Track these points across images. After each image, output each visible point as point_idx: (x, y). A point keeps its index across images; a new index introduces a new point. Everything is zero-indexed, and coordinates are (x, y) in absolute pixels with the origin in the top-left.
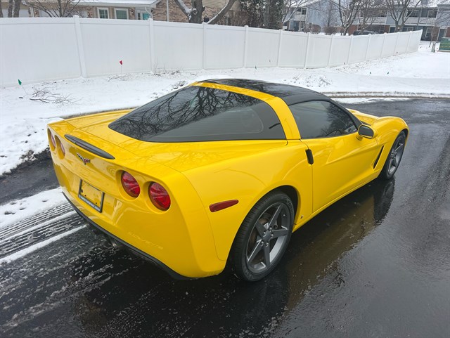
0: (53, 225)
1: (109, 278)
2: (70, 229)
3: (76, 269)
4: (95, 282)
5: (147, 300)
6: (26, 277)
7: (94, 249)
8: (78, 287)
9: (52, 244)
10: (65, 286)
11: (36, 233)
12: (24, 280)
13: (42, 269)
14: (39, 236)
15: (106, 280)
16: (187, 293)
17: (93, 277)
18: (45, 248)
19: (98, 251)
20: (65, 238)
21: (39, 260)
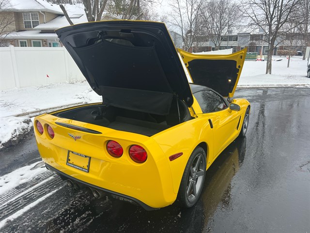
0: (35, 190)
1: (92, 220)
2: (49, 192)
3: (65, 218)
4: (82, 224)
5: (124, 230)
6: (30, 229)
7: (73, 203)
8: (72, 229)
9: (40, 204)
10: (62, 230)
11: (24, 197)
12: (29, 231)
13: (40, 222)
14: (28, 199)
15: (90, 222)
16: (149, 222)
17: (80, 221)
18: (36, 207)
19: (76, 203)
20: (48, 198)
21: (35, 215)
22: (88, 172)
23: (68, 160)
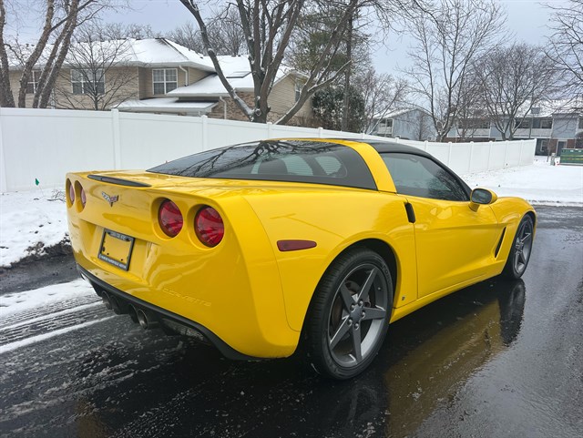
0: (59, 318)
1: (132, 374)
2: (82, 322)
3: (85, 365)
4: (111, 379)
5: (184, 400)
6: (13, 372)
7: (113, 344)
8: (86, 384)
9: (55, 338)
10: (67, 382)
11: (34, 326)
12: (10, 375)
13: (37, 364)
14: (36, 329)
15: (127, 376)
16: (242, 393)
17: (109, 373)
18: (45, 342)
19: (118, 346)
20: (74, 332)
21: (34, 354)
22: (128, 269)
23: (102, 249)
